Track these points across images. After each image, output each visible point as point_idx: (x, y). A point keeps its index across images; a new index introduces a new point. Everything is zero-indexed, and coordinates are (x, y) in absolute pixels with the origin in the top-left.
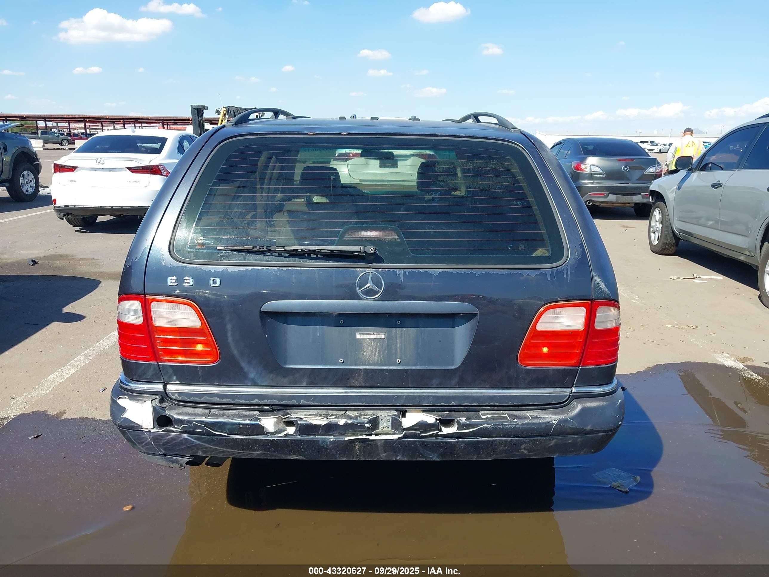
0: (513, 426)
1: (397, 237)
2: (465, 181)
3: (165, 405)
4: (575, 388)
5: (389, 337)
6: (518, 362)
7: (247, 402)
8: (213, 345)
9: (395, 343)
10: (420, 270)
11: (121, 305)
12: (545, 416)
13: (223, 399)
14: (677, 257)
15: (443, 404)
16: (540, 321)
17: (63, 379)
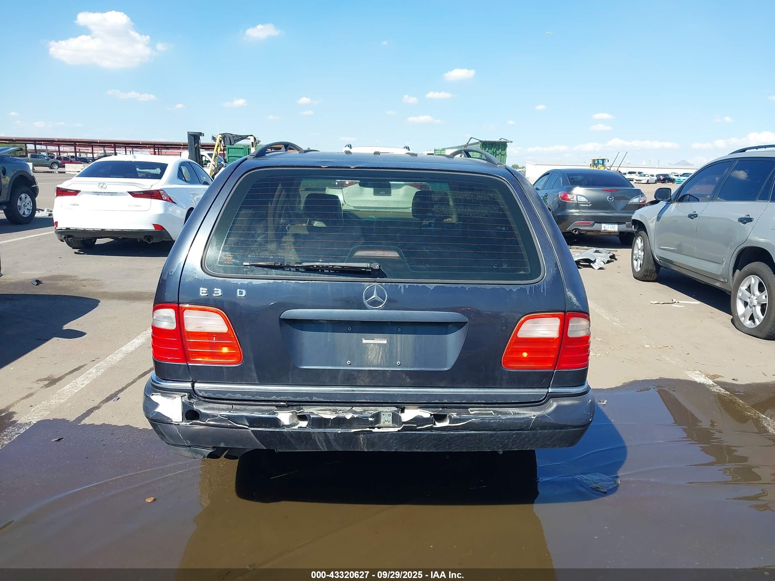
0: (498, 420)
1: (399, 256)
2: (456, 209)
3: (193, 401)
4: (551, 389)
5: (390, 343)
6: (502, 366)
7: (265, 398)
8: (238, 348)
9: (396, 347)
10: (418, 284)
11: (156, 313)
12: (525, 412)
13: (244, 396)
14: (658, 283)
15: (437, 401)
16: (521, 329)
17: (78, 389)
